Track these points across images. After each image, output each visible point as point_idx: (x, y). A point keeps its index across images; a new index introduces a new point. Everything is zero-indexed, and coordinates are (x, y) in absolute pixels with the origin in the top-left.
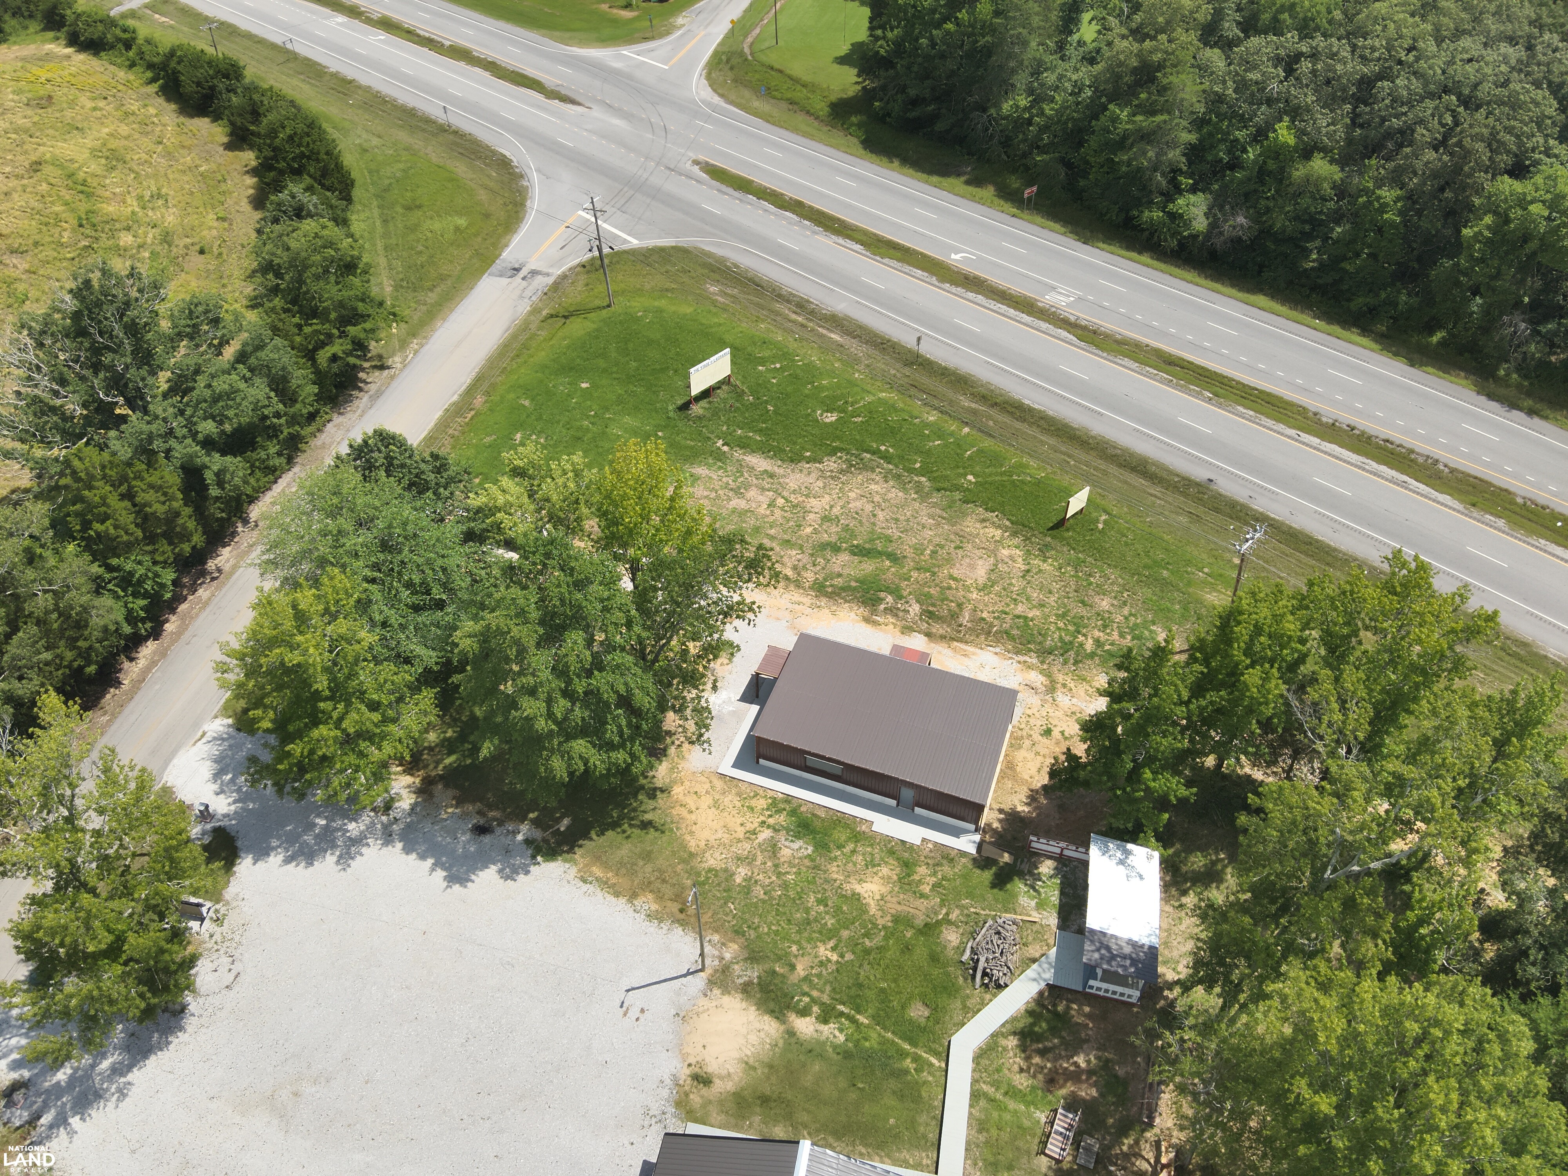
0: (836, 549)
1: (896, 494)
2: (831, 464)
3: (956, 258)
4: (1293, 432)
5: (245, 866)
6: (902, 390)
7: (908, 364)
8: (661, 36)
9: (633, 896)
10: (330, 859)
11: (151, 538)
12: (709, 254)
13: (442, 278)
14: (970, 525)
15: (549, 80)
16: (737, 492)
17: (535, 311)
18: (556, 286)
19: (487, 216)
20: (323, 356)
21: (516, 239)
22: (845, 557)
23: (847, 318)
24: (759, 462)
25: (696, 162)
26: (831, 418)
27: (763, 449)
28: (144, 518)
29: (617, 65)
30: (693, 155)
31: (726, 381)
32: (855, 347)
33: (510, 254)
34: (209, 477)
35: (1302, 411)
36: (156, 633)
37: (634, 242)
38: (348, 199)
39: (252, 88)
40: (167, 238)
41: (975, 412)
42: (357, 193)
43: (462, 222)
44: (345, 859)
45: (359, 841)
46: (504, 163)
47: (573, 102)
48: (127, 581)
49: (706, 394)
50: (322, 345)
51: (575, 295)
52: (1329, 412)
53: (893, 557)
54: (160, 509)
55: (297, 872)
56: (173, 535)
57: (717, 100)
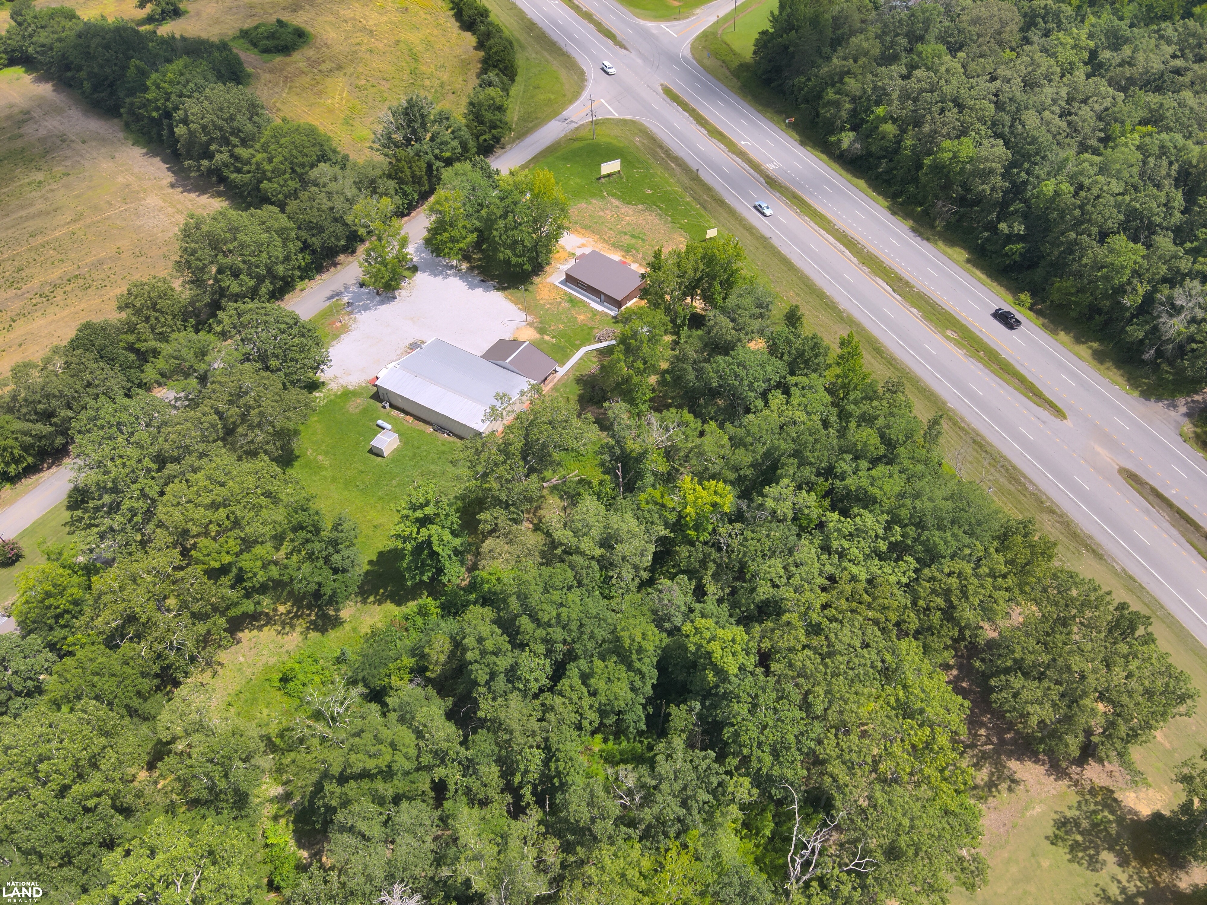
0: (626, 234)
1: (657, 220)
2: (640, 207)
3: (742, 144)
4: (817, 228)
5: (419, 274)
6: (685, 188)
7: (693, 180)
8: (684, 18)
9: (516, 304)
10: (441, 277)
11: (414, 183)
12: (643, 125)
13: (537, 118)
14: (676, 236)
15: (620, 35)
16: (602, 210)
17: (565, 136)
18: (577, 129)
19: (564, 96)
20: (482, 138)
21: (572, 107)
22: (627, 237)
23: (681, 159)
24: (615, 202)
25: (662, 85)
26: (650, 192)
27: (620, 198)
28: (413, 176)
29: (655, 32)
30: (662, 82)
31: (619, 172)
32: (678, 170)
33: (565, 114)
34: (434, 167)
35: (829, 222)
36: (408, 214)
37: (617, 115)
38: (513, 80)
39: (491, 24)
40: (442, 86)
41: (706, 201)
42: (517, 78)
43: (552, 97)
44: (445, 278)
45: (449, 275)
46: (582, 73)
47: (625, 48)
48: (405, 194)
49: (609, 175)
50: (482, 134)
51: (583, 133)
52: (840, 225)
53: (643, 240)
54: (418, 173)
55: (431, 278)
56: (420, 184)
57: (689, 56)
